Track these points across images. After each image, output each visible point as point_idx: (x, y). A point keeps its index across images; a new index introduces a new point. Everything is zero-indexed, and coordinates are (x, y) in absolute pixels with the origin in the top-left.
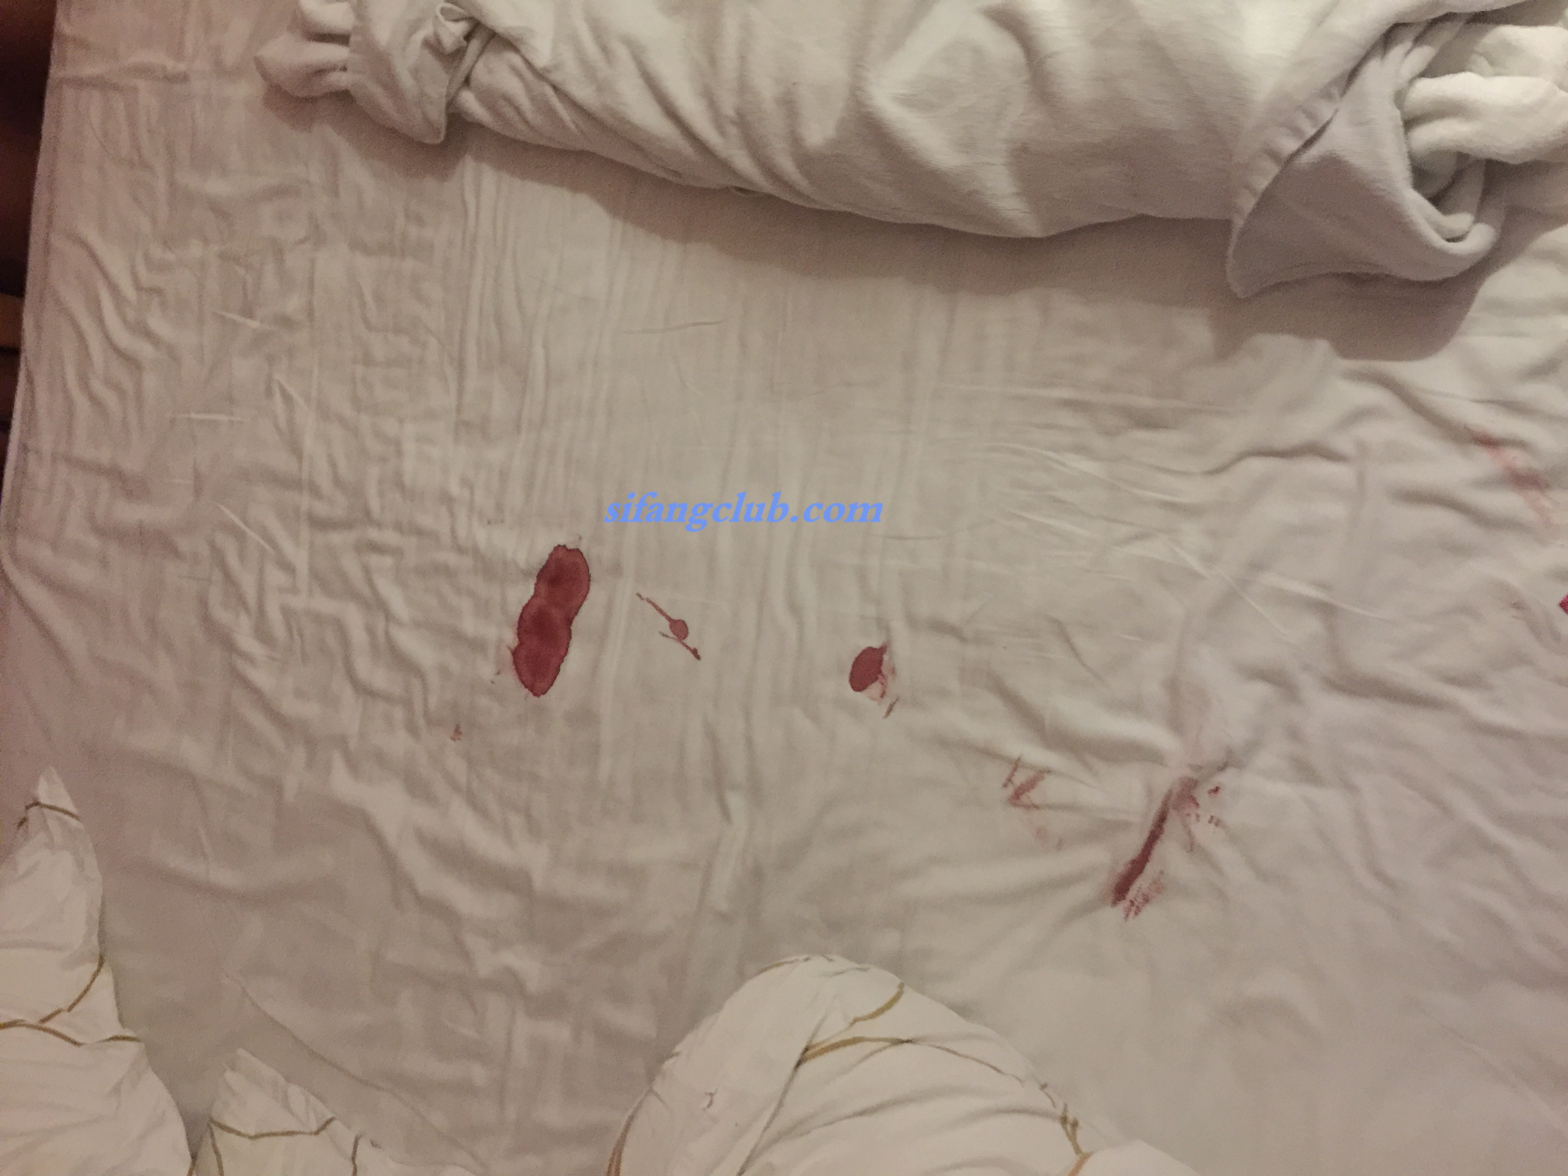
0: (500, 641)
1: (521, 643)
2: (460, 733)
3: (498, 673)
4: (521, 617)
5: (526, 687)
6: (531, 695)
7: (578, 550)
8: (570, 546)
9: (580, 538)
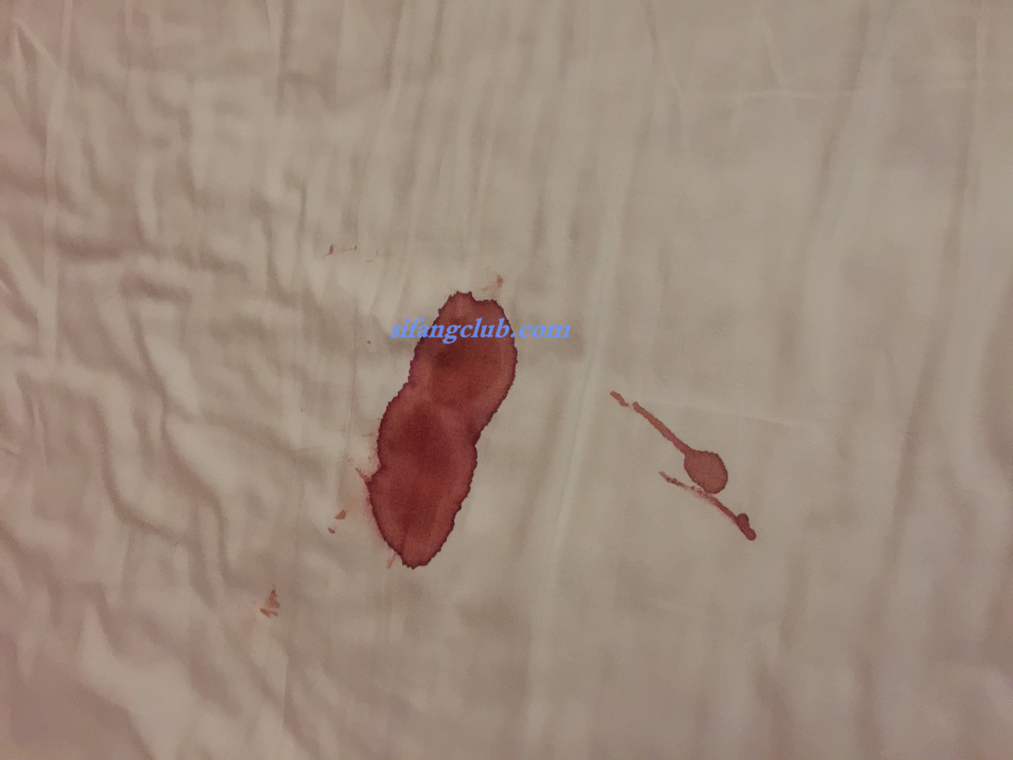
0: (347, 459)
1: (383, 468)
2: (278, 606)
3: (342, 516)
4: (384, 421)
5: (391, 545)
6: (398, 561)
7: (495, 303)
8: (479, 296)
9: (500, 281)
